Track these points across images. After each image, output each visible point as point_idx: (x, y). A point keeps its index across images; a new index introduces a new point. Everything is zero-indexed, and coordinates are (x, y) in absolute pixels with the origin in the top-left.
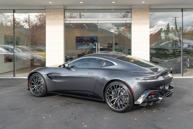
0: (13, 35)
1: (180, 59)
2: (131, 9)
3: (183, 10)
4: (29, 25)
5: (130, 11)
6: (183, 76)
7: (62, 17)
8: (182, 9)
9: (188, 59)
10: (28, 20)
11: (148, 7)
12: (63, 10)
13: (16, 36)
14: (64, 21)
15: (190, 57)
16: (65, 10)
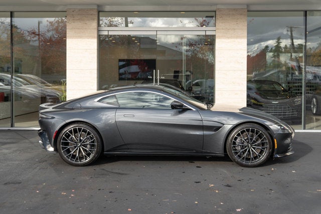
0: (10, 55)
1: (301, 100)
2: (215, 12)
3: (308, 12)
4: (39, 38)
6: (304, 129)
7: (95, 24)
8: (306, 12)
9: (314, 99)
10: (37, 31)
11: (245, 7)
12: (96, 13)
13: (15, 58)
14: (99, 31)
15: (317, 96)
16: (100, 13)
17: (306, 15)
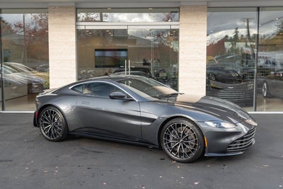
1: (252, 85)
2: (179, 8)
4: (24, 30)
5: (177, 10)
6: (255, 111)
7: (73, 20)
8: (259, 8)
9: (265, 84)
10: (22, 23)
11: (205, 4)
12: (74, 10)
14: (76, 26)
15: (268, 80)
16: (78, 10)
17: (258, 11)
